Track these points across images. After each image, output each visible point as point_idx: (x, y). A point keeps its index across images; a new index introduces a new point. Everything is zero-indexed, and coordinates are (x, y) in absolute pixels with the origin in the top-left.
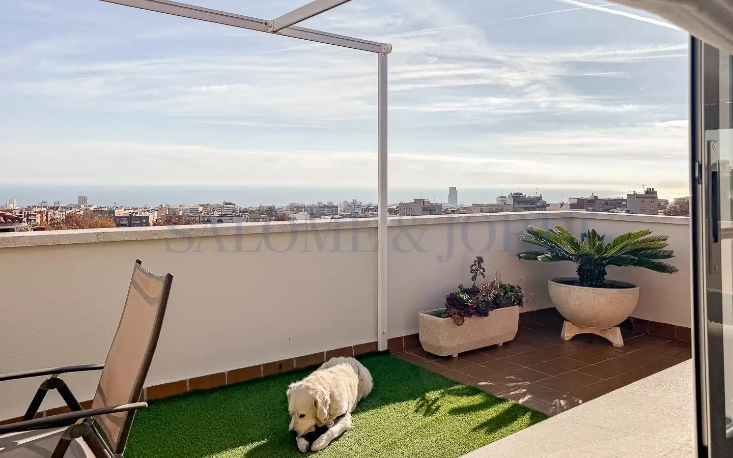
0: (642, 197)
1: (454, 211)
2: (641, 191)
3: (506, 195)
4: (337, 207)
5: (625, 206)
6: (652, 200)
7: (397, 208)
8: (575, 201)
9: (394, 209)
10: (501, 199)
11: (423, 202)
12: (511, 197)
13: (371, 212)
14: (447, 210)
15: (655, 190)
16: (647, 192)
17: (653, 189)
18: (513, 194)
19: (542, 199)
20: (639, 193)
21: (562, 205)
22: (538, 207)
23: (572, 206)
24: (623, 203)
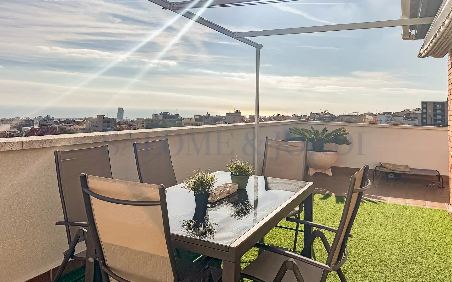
0: (234, 115)
1: (124, 123)
2: (233, 112)
3: (158, 113)
4: (34, 120)
5: (225, 120)
6: (238, 116)
7: (83, 121)
8: (198, 117)
9: (81, 122)
10: (155, 116)
11: (103, 117)
12: (161, 114)
13: (63, 124)
14: (119, 122)
15: (240, 111)
16: (236, 112)
17: (239, 110)
18: (162, 112)
19: (180, 116)
20: (232, 113)
21: (191, 119)
22: (177, 120)
23: (196, 120)
24: (224, 118)
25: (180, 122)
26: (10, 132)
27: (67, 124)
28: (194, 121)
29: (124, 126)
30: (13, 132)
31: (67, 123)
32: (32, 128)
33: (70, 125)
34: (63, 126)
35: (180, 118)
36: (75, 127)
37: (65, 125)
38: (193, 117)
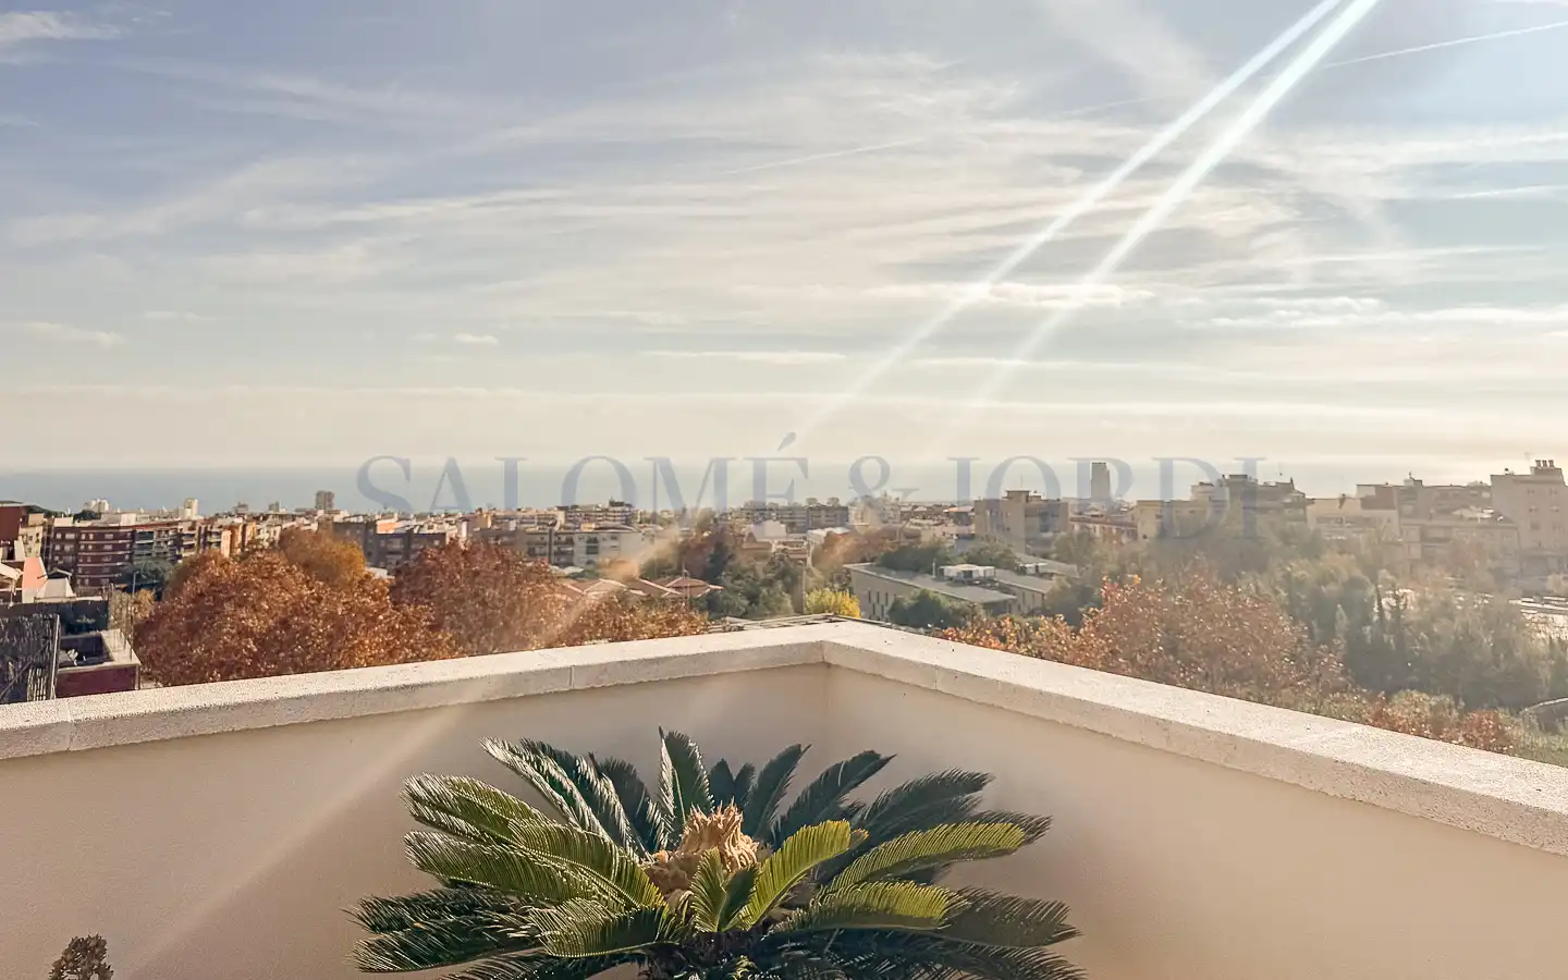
0: (1527, 482)
1: (1096, 516)
5: (1487, 500)
6: (1550, 486)
7: (972, 511)
8: (1372, 492)
9: (966, 513)
13: (914, 521)
15: (1556, 466)
16: (1536, 470)
17: (1551, 462)
19: (1296, 488)
20: (1517, 472)
21: (1343, 499)
22: (1287, 505)
23: (1366, 503)
24: (1486, 495)
25: (1301, 511)
26: (784, 544)
27: (925, 522)
28: (1355, 509)
29: (1098, 526)
30: (791, 544)
31: (924, 518)
32: (828, 534)
33: (931, 522)
34: (912, 527)
35: (1298, 497)
36: (945, 529)
37: (919, 525)
38: (1352, 492)
